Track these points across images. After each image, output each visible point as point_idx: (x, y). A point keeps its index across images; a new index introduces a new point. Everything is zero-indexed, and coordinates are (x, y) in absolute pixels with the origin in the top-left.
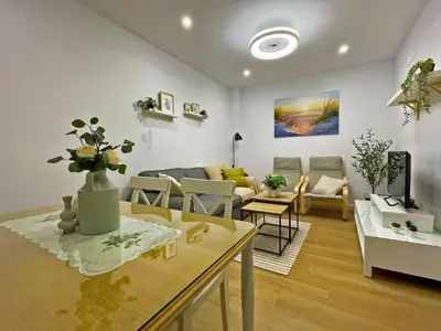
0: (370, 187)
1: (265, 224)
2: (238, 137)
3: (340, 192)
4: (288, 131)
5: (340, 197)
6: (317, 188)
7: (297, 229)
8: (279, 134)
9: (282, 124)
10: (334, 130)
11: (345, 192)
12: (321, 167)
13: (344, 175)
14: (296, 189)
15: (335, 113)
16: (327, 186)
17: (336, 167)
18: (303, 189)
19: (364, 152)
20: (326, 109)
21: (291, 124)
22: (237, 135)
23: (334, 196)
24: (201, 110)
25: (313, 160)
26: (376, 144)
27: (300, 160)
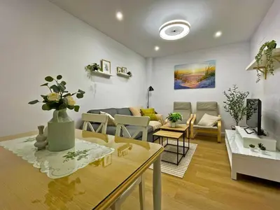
0: (235, 121)
1: (167, 144)
2: (151, 89)
3: (216, 125)
5: (216, 127)
6: (201, 122)
7: (188, 148)
8: (177, 87)
9: (179, 81)
11: (219, 124)
12: (204, 108)
13: (218, 114)
14: (188, 122)
15: (213, 74)
16: (208, 121)
17: (213, 109)
18: (192, 122)
19: (231, 99)
20: (207, 71)
21: (185, 81)
22: (151, 87)
23: (212, 127)
24: (128, 71)
25: (198, 104)
26: (239, 94)
27: (190, 103)
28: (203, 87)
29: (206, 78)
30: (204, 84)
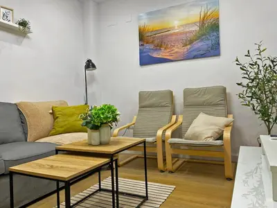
0: (264, 127)
1: (100, 190)
2: (90, 65)
3: (220, 137)
4: (155, 55)
5: (219, 142)
6: (190, 131)
7: (146, 198)
8: (146, 60)
9: (148, 46)
10: (214, 50)
11: (227, 135)
14: (160, 133)
15: (215, 27)
16: (204, 127)
17: (217, 100)
18: (169, 133)
19: (252, 75)
20: (203, 22)
21: (159, 47)
22: (89, 61)
23: (211, 141)
24: (19, 18)
25: (187, 93)
26: (268, 63)
27: (171, 93)
28: (195, 57)
29: (200, 37)
30: (198, 49)
